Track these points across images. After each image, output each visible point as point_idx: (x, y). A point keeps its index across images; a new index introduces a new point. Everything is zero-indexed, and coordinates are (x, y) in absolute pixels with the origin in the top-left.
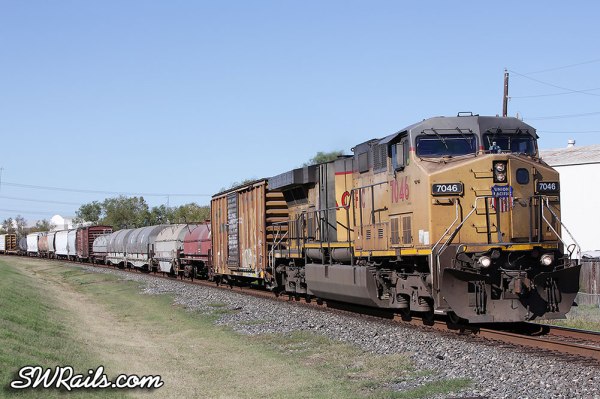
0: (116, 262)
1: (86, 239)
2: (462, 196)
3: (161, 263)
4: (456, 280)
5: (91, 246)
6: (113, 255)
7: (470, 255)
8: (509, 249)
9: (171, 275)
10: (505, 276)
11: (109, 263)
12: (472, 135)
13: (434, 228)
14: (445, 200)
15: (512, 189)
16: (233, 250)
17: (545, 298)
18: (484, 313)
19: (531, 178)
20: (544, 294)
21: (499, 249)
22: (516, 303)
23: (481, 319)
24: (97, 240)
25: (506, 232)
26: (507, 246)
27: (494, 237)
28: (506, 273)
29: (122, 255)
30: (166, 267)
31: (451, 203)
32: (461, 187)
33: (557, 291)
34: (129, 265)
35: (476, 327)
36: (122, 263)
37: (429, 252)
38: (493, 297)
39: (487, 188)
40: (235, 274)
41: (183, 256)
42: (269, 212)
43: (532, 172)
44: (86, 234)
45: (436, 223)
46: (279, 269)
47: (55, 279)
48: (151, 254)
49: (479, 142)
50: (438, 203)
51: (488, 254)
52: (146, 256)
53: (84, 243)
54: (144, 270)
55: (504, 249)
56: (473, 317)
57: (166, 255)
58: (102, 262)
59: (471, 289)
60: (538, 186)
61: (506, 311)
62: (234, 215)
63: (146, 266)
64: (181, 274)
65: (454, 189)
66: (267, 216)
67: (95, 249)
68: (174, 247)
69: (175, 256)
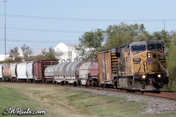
0: (59, 81)
1: (40, 68)
2: (140, 61)
3: (82, 80)
4: (138, 81)
5: (43, 73)
6: (57, 78)
7: (141, 75)
8: (150, 74)
9: (86, 86)
10: (149, 80)
11: (55, 82)
12: (145, 46)
13: (134, 69)
14: (136, 62)
15: (152, 59)
16: (104, 74)
17: (159, 85)
18: (144, 88)
19: (157, 56)
20: (159, 84)
21: (147, 74)
22: (152, 86)
23: (144, 90)
24: (47, 69)
25: (151, 70)
26: (149, 73)
27: (146, 71)
28: (150, 79)
29: (62, 77)
30: (84, 82)
31: (138, 63)
32: (140, 59)
33: (163, 83)
34: (67, 83)
35: (143, 92)
36: (63, 82)
37: (133, 75)
38: (146, 85)
39: (146, 59)
40: (106, 83)
41: (90, 77)
42: (112, 60)
43: (157, 55)
44: (40, 65)
45: (134, 68)
46: (115, 80)
47: (62, 103)
48: (77, 76)
49: (147, 47)
50: (135, 63)
51: (145, 75)
52: (75, 77)
53: (39, 71)
54: (75, 84)
55: (148, 74)
56: (142, 90)
57: (84, 77)
58: (51, 82)
59: (141, 83)
60: (159, 58)
61: (150, 88)
62: (104, 60)
63: (75, 82)
64: (90, 85)
65: (138, 60)
66: (112, 62)
67: (46, 74)
68: (86, 72)
69: (87, 77)
